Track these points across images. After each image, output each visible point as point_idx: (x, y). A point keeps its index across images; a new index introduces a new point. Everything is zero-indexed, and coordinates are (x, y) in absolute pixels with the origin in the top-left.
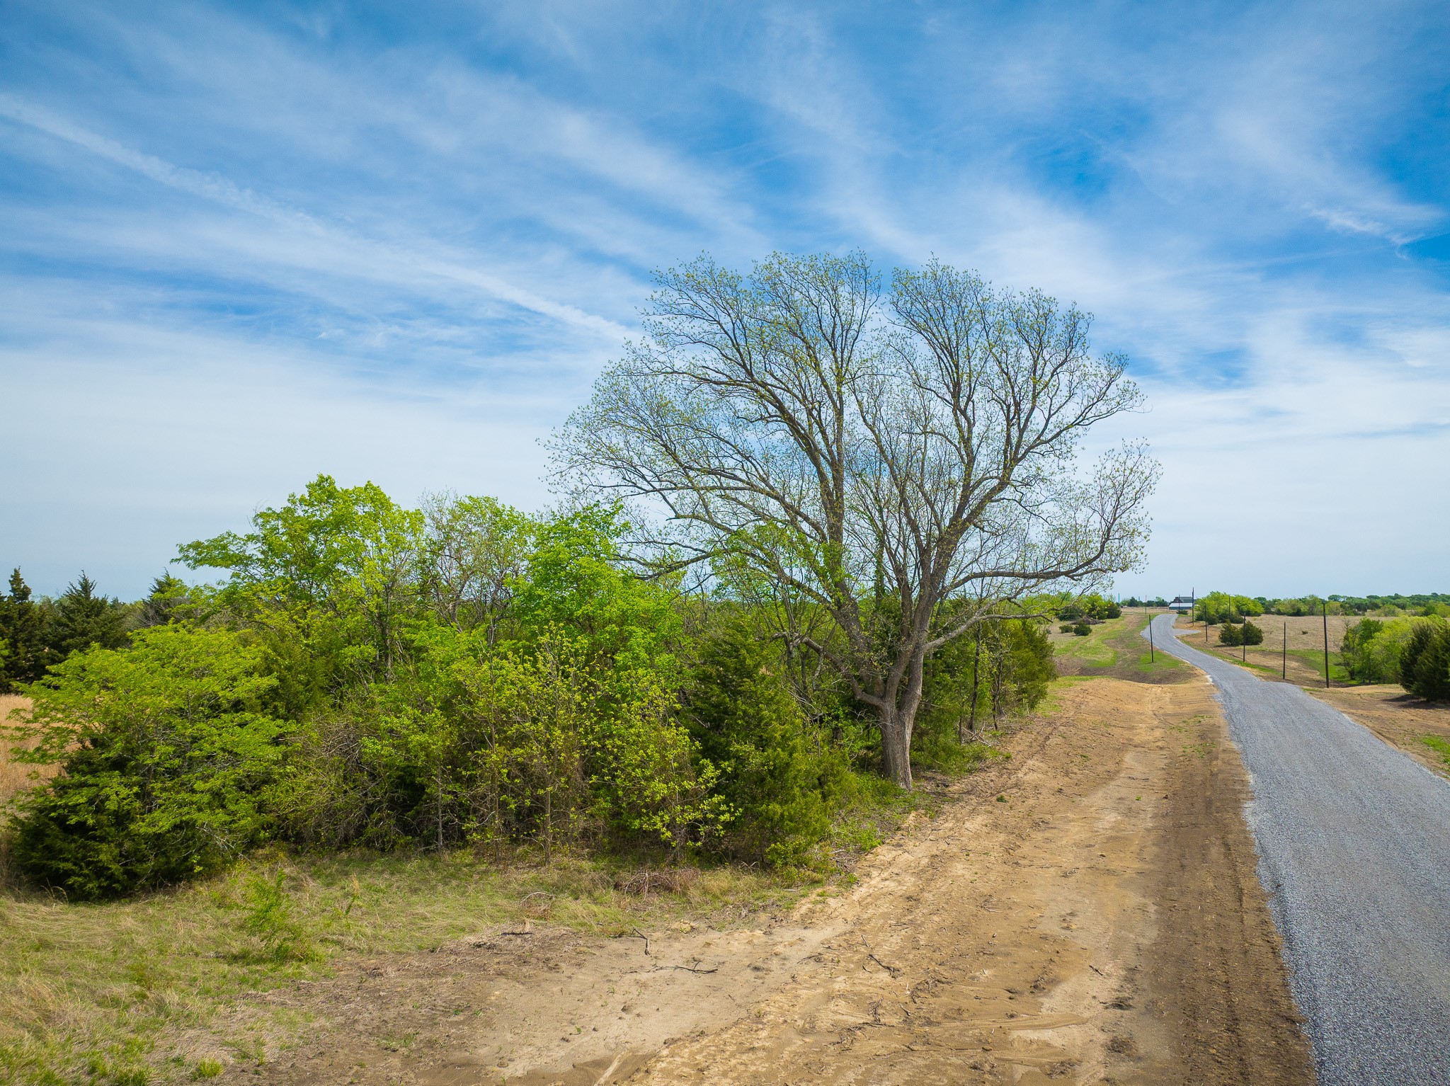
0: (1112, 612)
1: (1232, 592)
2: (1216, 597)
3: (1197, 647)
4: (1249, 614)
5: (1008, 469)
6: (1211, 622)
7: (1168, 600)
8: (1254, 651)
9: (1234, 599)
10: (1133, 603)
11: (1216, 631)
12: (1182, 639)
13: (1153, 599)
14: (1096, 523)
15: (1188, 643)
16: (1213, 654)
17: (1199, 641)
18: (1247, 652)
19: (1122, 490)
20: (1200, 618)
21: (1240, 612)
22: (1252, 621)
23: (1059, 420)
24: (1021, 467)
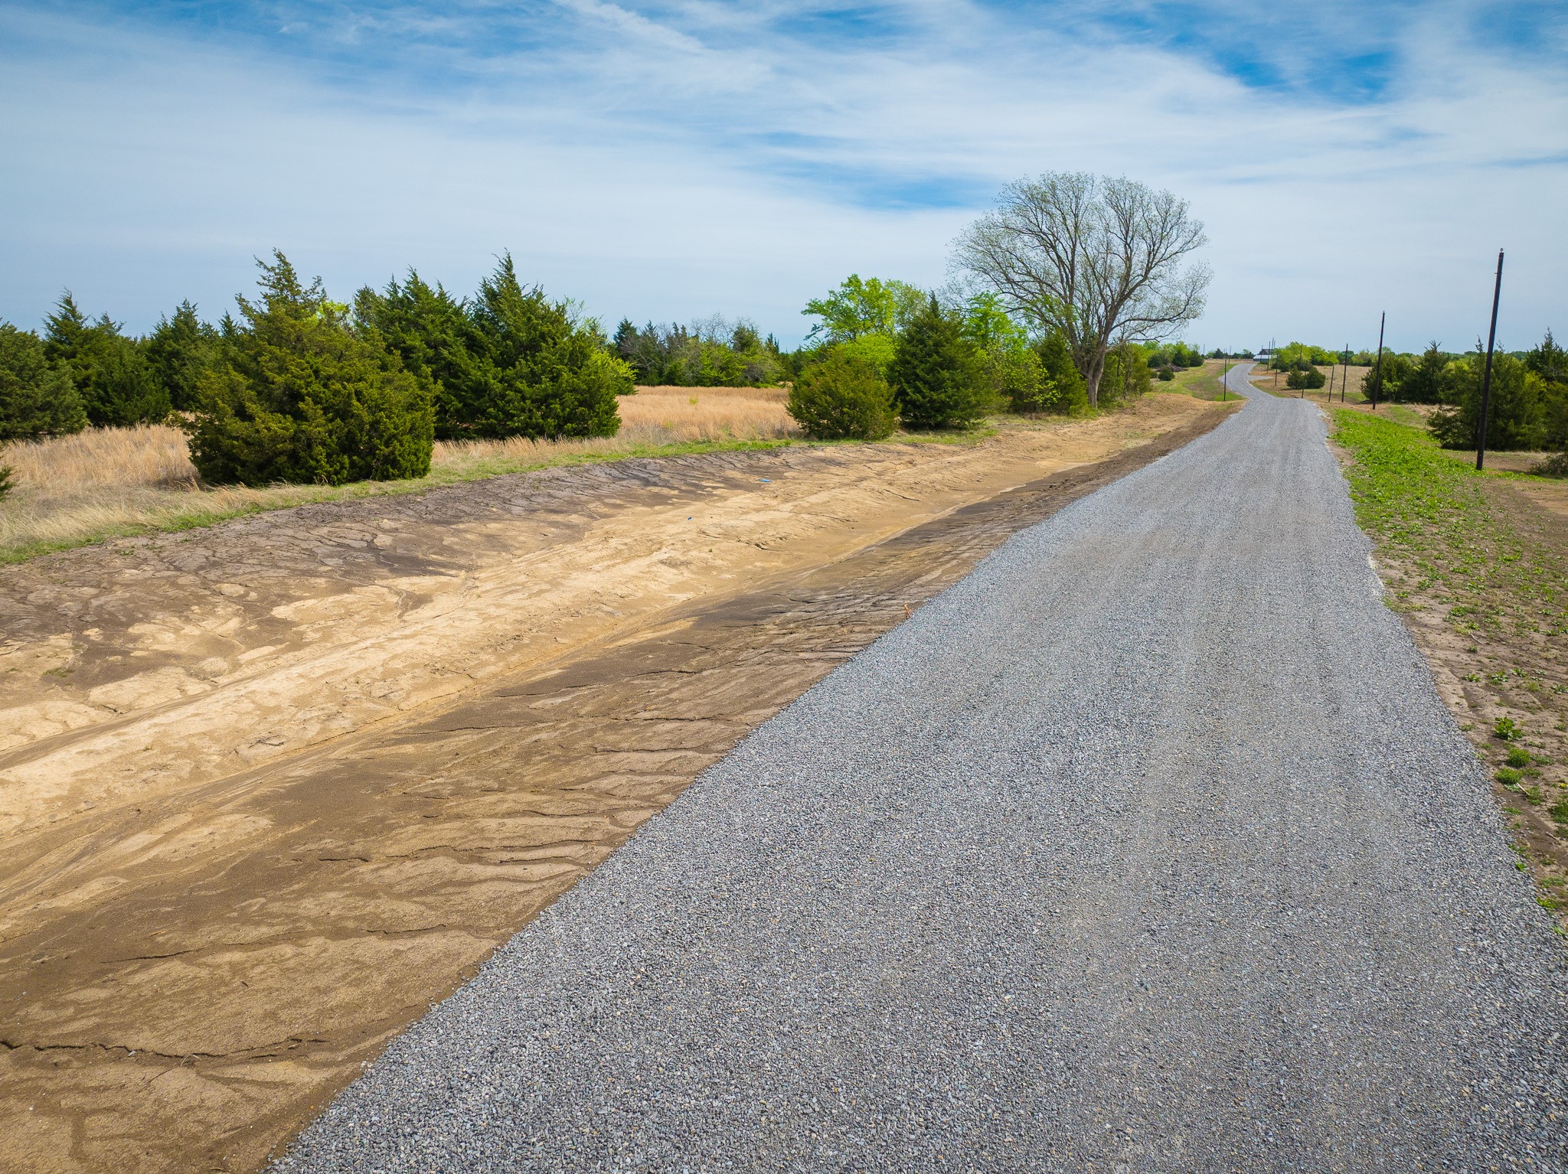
0: (1196, 360)
1: (1309, 343)
2: (1295, 348)
3: (1267, 390)
4: (1321, 363)
5: (1147, 273)
6: (1284, 370)
7: (1255, 351)
8: (1315, 394)
9: (1311, 349)
10: (1218, 355)
11: (1283, 378)
12: (1254, 383)
13: (1240, 352)
15: (1258, 387)
16: (1278, 395)
17: (1269, 385)
18: (1309, 394)
19: (1196, 283)
20: (1274, 367)
21: (1314, 362)
22: (1320, 369)
23: (1172, 249)
24: (1153, 271)
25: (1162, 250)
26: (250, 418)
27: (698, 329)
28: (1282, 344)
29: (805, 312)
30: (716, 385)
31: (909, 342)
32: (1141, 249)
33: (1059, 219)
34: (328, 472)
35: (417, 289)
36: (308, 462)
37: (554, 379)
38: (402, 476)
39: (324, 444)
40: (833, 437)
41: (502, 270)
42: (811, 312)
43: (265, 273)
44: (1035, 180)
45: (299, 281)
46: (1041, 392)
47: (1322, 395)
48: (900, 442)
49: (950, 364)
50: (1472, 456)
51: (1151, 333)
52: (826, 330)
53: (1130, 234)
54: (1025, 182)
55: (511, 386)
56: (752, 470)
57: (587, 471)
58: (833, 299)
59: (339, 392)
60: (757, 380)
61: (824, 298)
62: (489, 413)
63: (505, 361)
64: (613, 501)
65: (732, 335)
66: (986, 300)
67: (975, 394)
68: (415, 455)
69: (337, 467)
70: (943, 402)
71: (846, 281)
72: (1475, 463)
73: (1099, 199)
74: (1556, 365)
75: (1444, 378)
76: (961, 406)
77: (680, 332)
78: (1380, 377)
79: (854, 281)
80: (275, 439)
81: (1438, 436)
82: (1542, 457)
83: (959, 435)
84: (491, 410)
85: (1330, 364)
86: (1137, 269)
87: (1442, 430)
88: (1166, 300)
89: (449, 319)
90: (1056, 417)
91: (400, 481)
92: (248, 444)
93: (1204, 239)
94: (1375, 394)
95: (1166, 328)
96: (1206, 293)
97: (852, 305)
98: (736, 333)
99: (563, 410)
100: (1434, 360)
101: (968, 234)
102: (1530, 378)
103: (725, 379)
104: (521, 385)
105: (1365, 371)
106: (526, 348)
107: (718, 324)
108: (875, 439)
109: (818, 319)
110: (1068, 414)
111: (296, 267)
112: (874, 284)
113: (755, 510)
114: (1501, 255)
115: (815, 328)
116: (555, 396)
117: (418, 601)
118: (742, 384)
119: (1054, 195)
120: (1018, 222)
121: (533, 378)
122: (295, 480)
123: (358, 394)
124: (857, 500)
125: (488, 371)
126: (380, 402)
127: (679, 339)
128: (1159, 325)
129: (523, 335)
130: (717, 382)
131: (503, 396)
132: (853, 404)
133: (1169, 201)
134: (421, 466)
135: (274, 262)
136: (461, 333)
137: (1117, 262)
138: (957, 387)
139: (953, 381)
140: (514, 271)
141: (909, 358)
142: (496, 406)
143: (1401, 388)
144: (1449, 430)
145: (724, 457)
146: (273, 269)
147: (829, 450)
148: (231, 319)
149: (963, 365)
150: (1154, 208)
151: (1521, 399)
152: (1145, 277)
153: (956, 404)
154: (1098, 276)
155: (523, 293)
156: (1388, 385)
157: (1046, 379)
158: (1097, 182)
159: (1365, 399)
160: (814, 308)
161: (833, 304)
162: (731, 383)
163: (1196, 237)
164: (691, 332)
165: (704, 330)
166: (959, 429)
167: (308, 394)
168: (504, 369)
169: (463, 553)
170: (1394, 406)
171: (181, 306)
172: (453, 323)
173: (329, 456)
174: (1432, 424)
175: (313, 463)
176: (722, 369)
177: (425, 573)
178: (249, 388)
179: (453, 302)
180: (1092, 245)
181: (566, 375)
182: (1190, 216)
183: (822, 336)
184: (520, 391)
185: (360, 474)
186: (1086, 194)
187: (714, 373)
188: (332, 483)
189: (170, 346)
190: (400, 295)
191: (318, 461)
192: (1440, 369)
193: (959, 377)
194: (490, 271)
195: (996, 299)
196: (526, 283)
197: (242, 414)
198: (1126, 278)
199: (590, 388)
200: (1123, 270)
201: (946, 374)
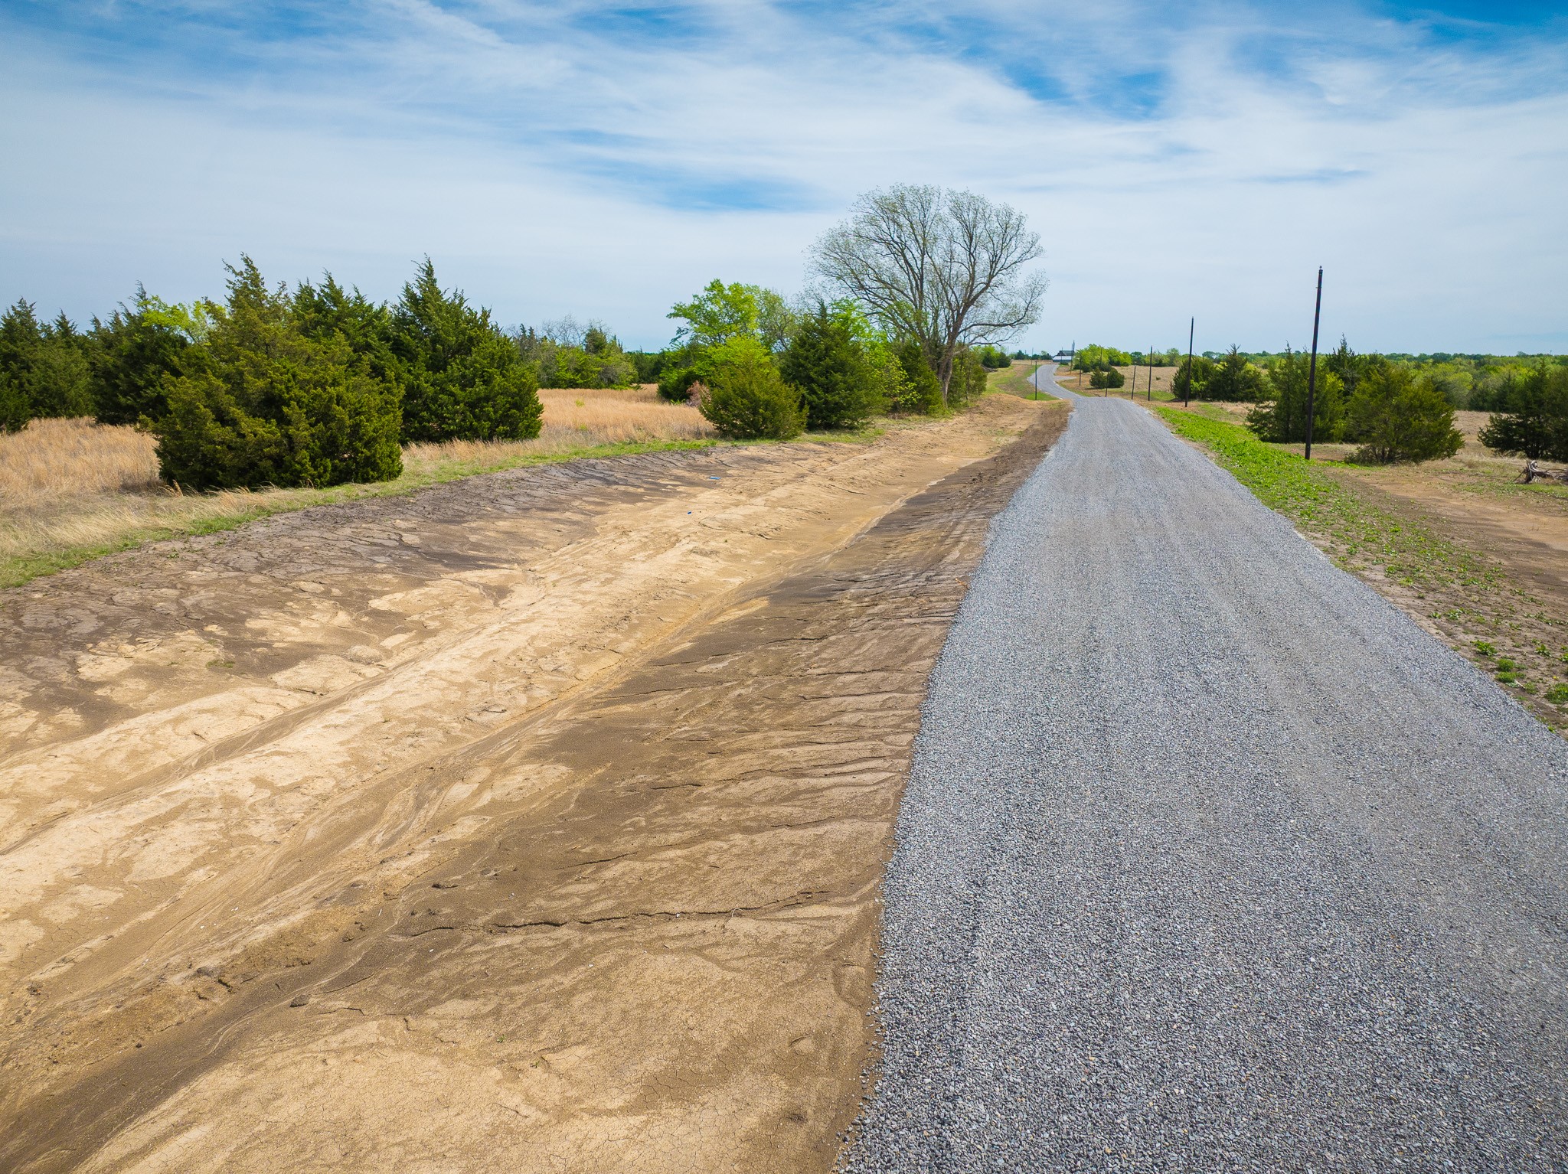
0: (1003, 362)
1: (1105, 345)
2: (1093, 349)
3: (1073, 389)
4: (1118, 364)
6: (1086, 370)
7: (1053, 353)
8: (1117, 392)
9: (1108, 351)
10: (1021, 356)
11: (1087, 378)
12: (1060, 383)
13: (1039, 353)
14: (1023, 304)
15: (1065, 387)
16: (1083, 394)
17: (1074, 385)
18: (1111, 393)
19: (1035, 290)
20: (1076, 368)
21: (1112, 363)
22: (1119, 370)
23: (1011, 260)
24: (994, 280)
25: (1003, 260)
26: (234, 423)
27: (549, 331)
28: (1081, 346)
29: (670, 316)
30: (572, 387)
31: (802, 346)
32: (984, 257)
33: (907, 230)
34: (312, 476)
35: (334, 294)
36: (291, 466)
37: (486, 382)
38: (379, 478)
39: (307, 448)
40: (749, 437)
41: (422, 275)
42: (675, 315)
43: (233, 278)
44: (886, 192)
45: (266, 287)
46: (902, 393)
47: (1122, 394)
48: (808, 441)
49: (841, 367)
50: (1299, 448)
51: (990, 338)
52: (690, 334)
53: (973, 244)
54: (878, 193)
55: (443, 391)
56: (691, 467)
57: (545, 471)
58: (697, 303)
59: (320, 396)
60: (612, 382)
61: (688, 301)
62: (423, 417)
63: (437, 365)
64: (592, 499)
65: (583, 337)
66: (849, 306)
67: (867, 395)
68: (390, 457)
69: (321, 470)
70: (836, 404)
71: (709, 286)
72: (1304, 454)
73: (945, 211)
74: (1350, 367)
75: (1244, 378)
76: (853, 406)
77: (528, 334)
78: (1188, 377)
79: (716, 286)
80: (261, 443)
81: (1255, 431)
82: (1352, 449)
83: (853, 434)
84: (424, 414)
85: (1126, 365)
86: (981, 279)
87: (1257, 423)
88: (1005, 306)
89: (370, 323)
90: (917, 417)
91: (378, 484)
92: (229, 447)
93: (1040, 251)
94: (1183, 392)
95: (1004, 333)
96: (1045, 300)
97: (716, 309)
98: (588, 335)
99: (495, 412)
100: (1235, 361)
101: (823, 241)
102: (1331, 378)
103: (581, 381)
104: (455, 389)
105: (1172, 371)
106: (458, 351)
107: (570, 326)
108: (787, 438)
109: (683, 322)
110: (927, 413)
111: (262, 272)
112: (736, 288)
113: (732, 504)
114: (1321, 272)
115: (680, 331)
116: (487, 399)
117: (500, 592)
118: (598, 387)
119: (903, 206)
120: (870, 231)
121: (466, 383)
122: (284, 484)
123: (339, 400)
124: (812, 493)
125: (421, 374)
126: (358, 406)
127: (528, 340)
128: (1000, 330)
129: (452, 339)
130: (572, 384)
131: (434, 400)
132: (767, 405)
133: (1009, 215)
134: (396, 469)
135: (241, 267)
136: (384, 337)
137: (960, 270)
138: (850, 388)
139: (845, 382)
140: (435, 276)
141: (802, 362)
142: (428, 409)
143: (1207, 387)
144: (1265, 425)
145: (661, 456)
146: (241, 274)
147: (752, 449)
148: (67, 319)
149: (853, 368)
150: (995, 219)
151: (1324, 398)
152: (988, 285)
153: (849, 404)
154: (944, 283)
155: (445, 297)
156: (1195, 385)
157: (906, 380)
158: (943, 195)
159: (1174, 397)
160: (679, 312)
161: (697, 308)
162: (586, 386)
163: (1032, 250)
164: (539, 334)
165: (555, 332)
166: (851, 428)
167: (291, 399)
168: (434, 373)
169: (499, 549)
170: (1202, 404)
171: (16, 305)
172: (374, 327)
173: (313, 460)
174: (1250, 420)
175: (298, 466)
176: (577, 371)
177: (480, 567)
178: (227, 393)
179: (371, 306)
180: (938, 256)
181: (498, 379)
182: (1028, 227)
183: (685, 340)
184: (452, 394)
185: (340, 478)
186: (933, 206)
187: (569, 376)
188: (317, 486)
189: (7, 348)
190: (316, 298)
191: (303, 465)
192: (1240, 369)
193: (851, 380)
194: (412, 277)
195: (856, 304)
196: (447, 287)
197: (222, 418)
198: (970, 286)
199: (520, 390)
200: (966, 277)
201: (839, 376)
